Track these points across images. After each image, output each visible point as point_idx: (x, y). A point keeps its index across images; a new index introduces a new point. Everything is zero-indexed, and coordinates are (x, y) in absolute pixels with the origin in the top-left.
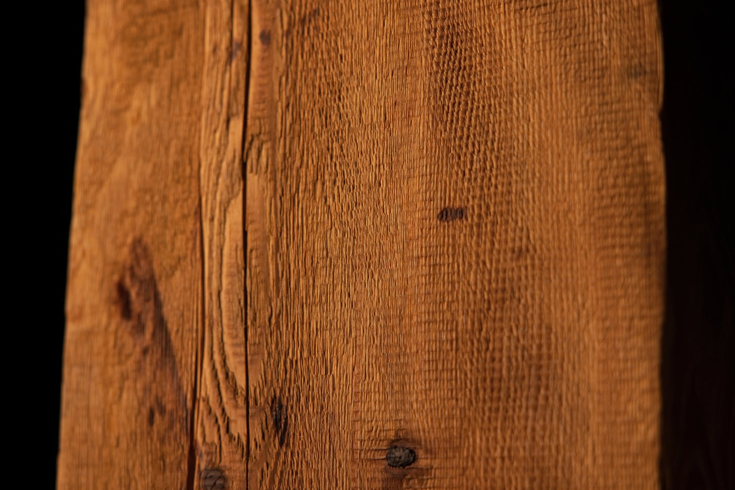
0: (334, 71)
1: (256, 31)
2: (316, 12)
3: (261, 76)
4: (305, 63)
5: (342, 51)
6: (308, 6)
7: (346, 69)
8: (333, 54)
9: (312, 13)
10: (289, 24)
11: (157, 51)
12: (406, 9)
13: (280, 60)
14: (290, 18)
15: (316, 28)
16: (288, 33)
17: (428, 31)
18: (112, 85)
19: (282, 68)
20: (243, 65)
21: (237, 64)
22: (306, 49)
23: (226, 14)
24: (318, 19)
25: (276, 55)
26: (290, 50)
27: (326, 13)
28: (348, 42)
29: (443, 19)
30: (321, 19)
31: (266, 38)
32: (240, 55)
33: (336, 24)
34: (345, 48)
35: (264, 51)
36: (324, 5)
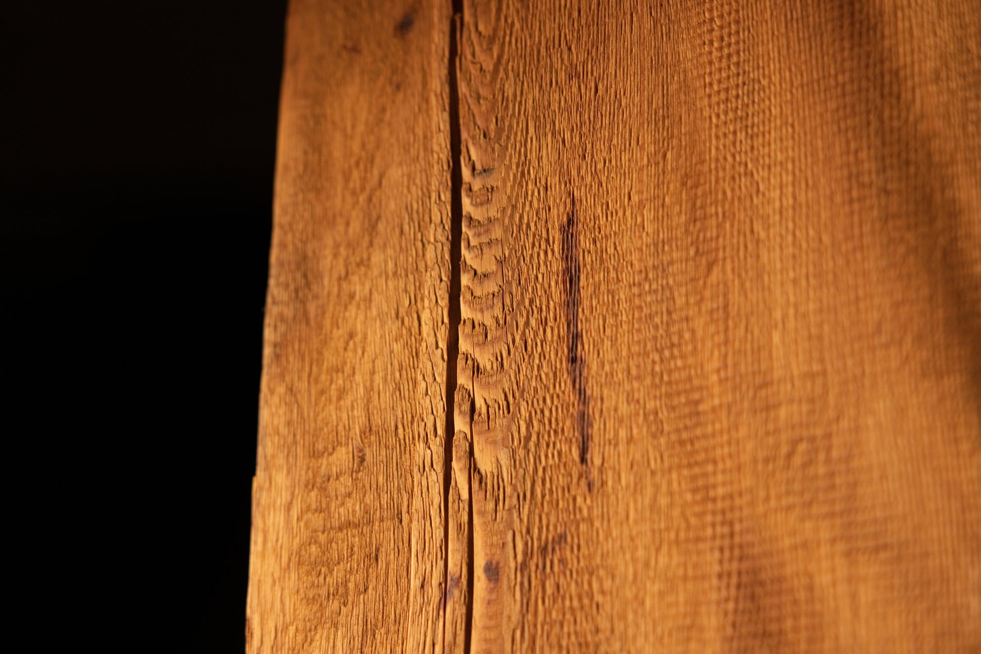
0: (587, 627)
1: (480, 562)
2: (562, 538)
3: (486, 628)
4: (547, 612)
5: (598, 598)
6: (551, 528)
7: (604, 624)
8: (586, 601)
9: (557, 539)
10: (525, 554)
11: (345, 583)
12: (687, 540)
13: (513, 607)
14: (526, 544)
15: (562, 561)
16: (524, 566)
17: (720, 576)
18: (286, 628)
19: (515, 617)
20: (462, 610)
21: (455, 607)
22: (549, 591)
23: (439, 533)
24: (565, 549)
25: (507, 598)
26: (526, 591)
27: (576, 541)
28: (607, 584)
29: (741, 559)
30: (568, 548)
31: (493, 571)
32: (456, 596)
33: (590, 557)
34: (603, 592)
35: (491, 591)
36: (573, 529)
